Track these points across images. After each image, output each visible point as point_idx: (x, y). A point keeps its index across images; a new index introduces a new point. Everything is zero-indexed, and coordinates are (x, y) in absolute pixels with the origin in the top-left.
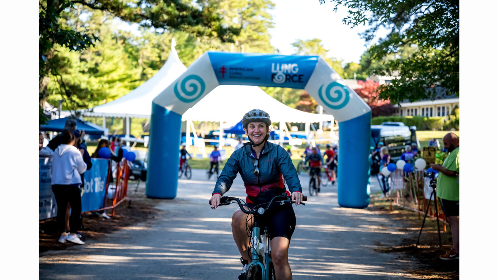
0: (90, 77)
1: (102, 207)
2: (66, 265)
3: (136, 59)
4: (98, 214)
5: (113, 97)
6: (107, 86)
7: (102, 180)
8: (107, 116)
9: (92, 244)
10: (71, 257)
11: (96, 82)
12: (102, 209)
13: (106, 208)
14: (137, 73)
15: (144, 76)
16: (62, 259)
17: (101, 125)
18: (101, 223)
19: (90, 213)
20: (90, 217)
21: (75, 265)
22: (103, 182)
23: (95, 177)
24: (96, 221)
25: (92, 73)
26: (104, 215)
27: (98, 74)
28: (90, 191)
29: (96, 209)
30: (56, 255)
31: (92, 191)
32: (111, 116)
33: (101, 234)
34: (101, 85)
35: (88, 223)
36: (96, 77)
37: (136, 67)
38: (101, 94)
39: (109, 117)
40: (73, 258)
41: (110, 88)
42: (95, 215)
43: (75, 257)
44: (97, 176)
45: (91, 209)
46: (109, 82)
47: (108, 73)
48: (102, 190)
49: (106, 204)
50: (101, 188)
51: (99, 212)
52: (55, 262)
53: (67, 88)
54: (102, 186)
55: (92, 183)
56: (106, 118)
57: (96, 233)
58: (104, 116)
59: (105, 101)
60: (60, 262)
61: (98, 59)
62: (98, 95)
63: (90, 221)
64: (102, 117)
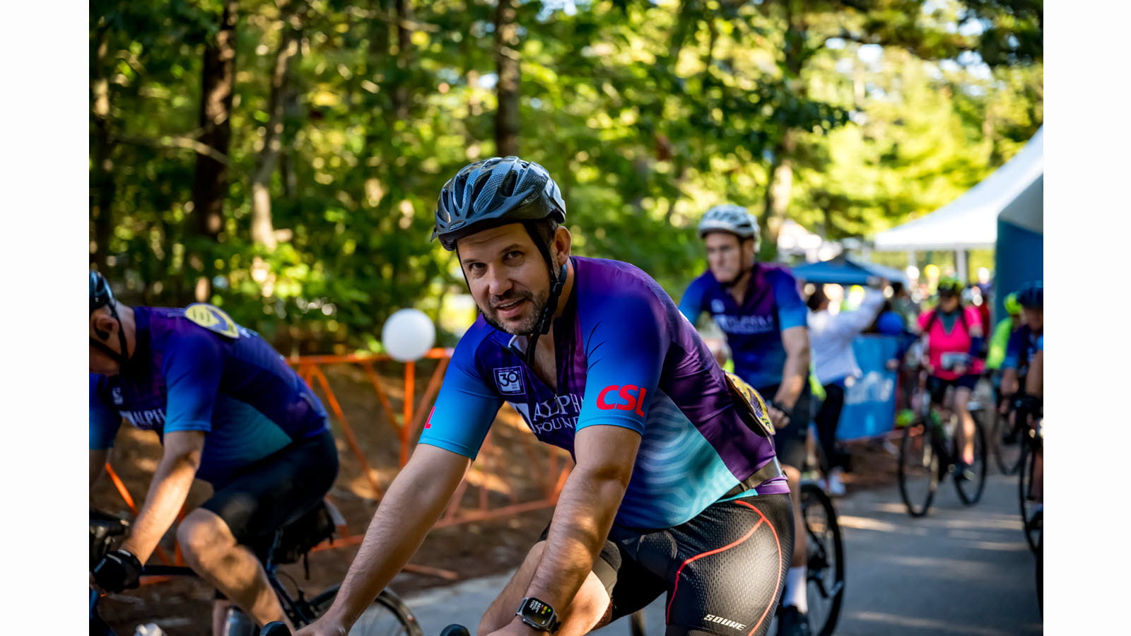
3: (978, 124)
5: (931, 209)
6: (917, 185)
11: (894, 180)
14: (980, 154)
15: (996, 159)
25: (887, 163)
27: (899, 163)
37: (978, 140)
38: (906, 202)
39: (923, 252)
41: (924, 189)
46: (921, 178)
47: (918, 160)
56: (917, 253)
61: (899, 133)
64: (907, 252)
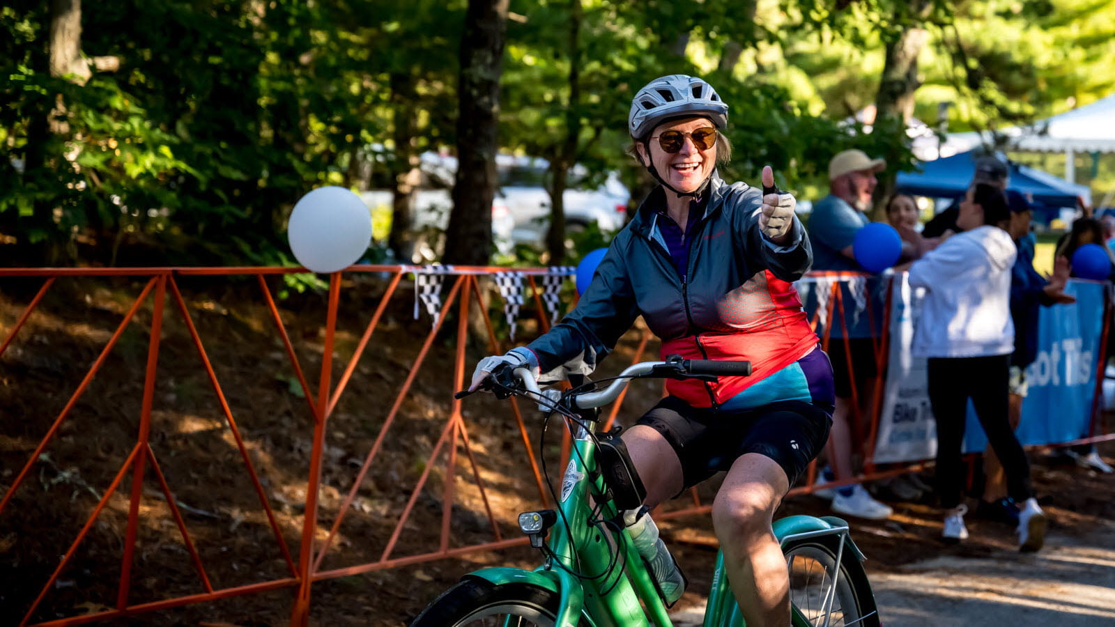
0: (1027, 28)
1: (1087, 433)
2: (998, 605)
4: (1075, 455)
5: (1098, 90)
6: (1078, 54)
7: (1084, 349)
8: (1080, 147)
9: (1066, 550)
10: (1010, 584)
11: (1045, 44)
12: (1085, 441)
13: (1097, 439)
16: (983, 586)
17: (1060, 176)
18: (1087, 484)
19: (1047, 452)
20: (1051, 463)
21: (1026, 610)
22: (1089, 355)
23: (1065, 336)
24: (1067, 477)
25: (1033, 17)
26: (1094, 459)
27: (1053, 18)
28: (1050, 383)
29: (1070, 438)
30: (963, 572)
31: (1056, 381)
32: (1093, 148)
33: (1091, 518)
34: (1060, 54)
35: (1046, 482)
36: (1045, 28)
38: (1061, 80)
39: (1086, 154)
40: (1015, 586)
41: (1089, 60)
42: (1063, 458)
43: (1022, 583)
44: (1071, 336)
45: (1054, 440)
46: (1085, 43)
47: (1081, 14)
48: (1085, 379)
49: (1098, 427)
50: (1083, 371)
51: (1075, 448)
52: (967, 595)
53: (973, 63)
54: (1087, 368)
55: (1055, 355)
56: (1077, 154)
57: (1074, 515)
58: (1069, 148)
59: (1070, 102)
60: (980, 596)
62: (1050, 82)
63: (1051, 475)
64: (1063, 152)
